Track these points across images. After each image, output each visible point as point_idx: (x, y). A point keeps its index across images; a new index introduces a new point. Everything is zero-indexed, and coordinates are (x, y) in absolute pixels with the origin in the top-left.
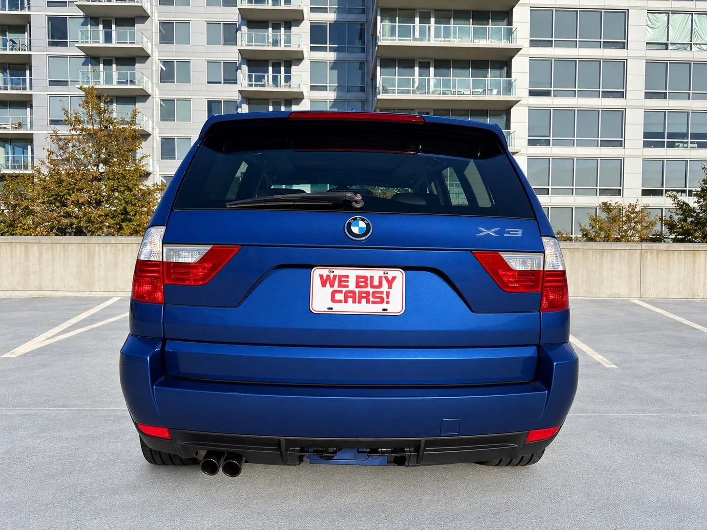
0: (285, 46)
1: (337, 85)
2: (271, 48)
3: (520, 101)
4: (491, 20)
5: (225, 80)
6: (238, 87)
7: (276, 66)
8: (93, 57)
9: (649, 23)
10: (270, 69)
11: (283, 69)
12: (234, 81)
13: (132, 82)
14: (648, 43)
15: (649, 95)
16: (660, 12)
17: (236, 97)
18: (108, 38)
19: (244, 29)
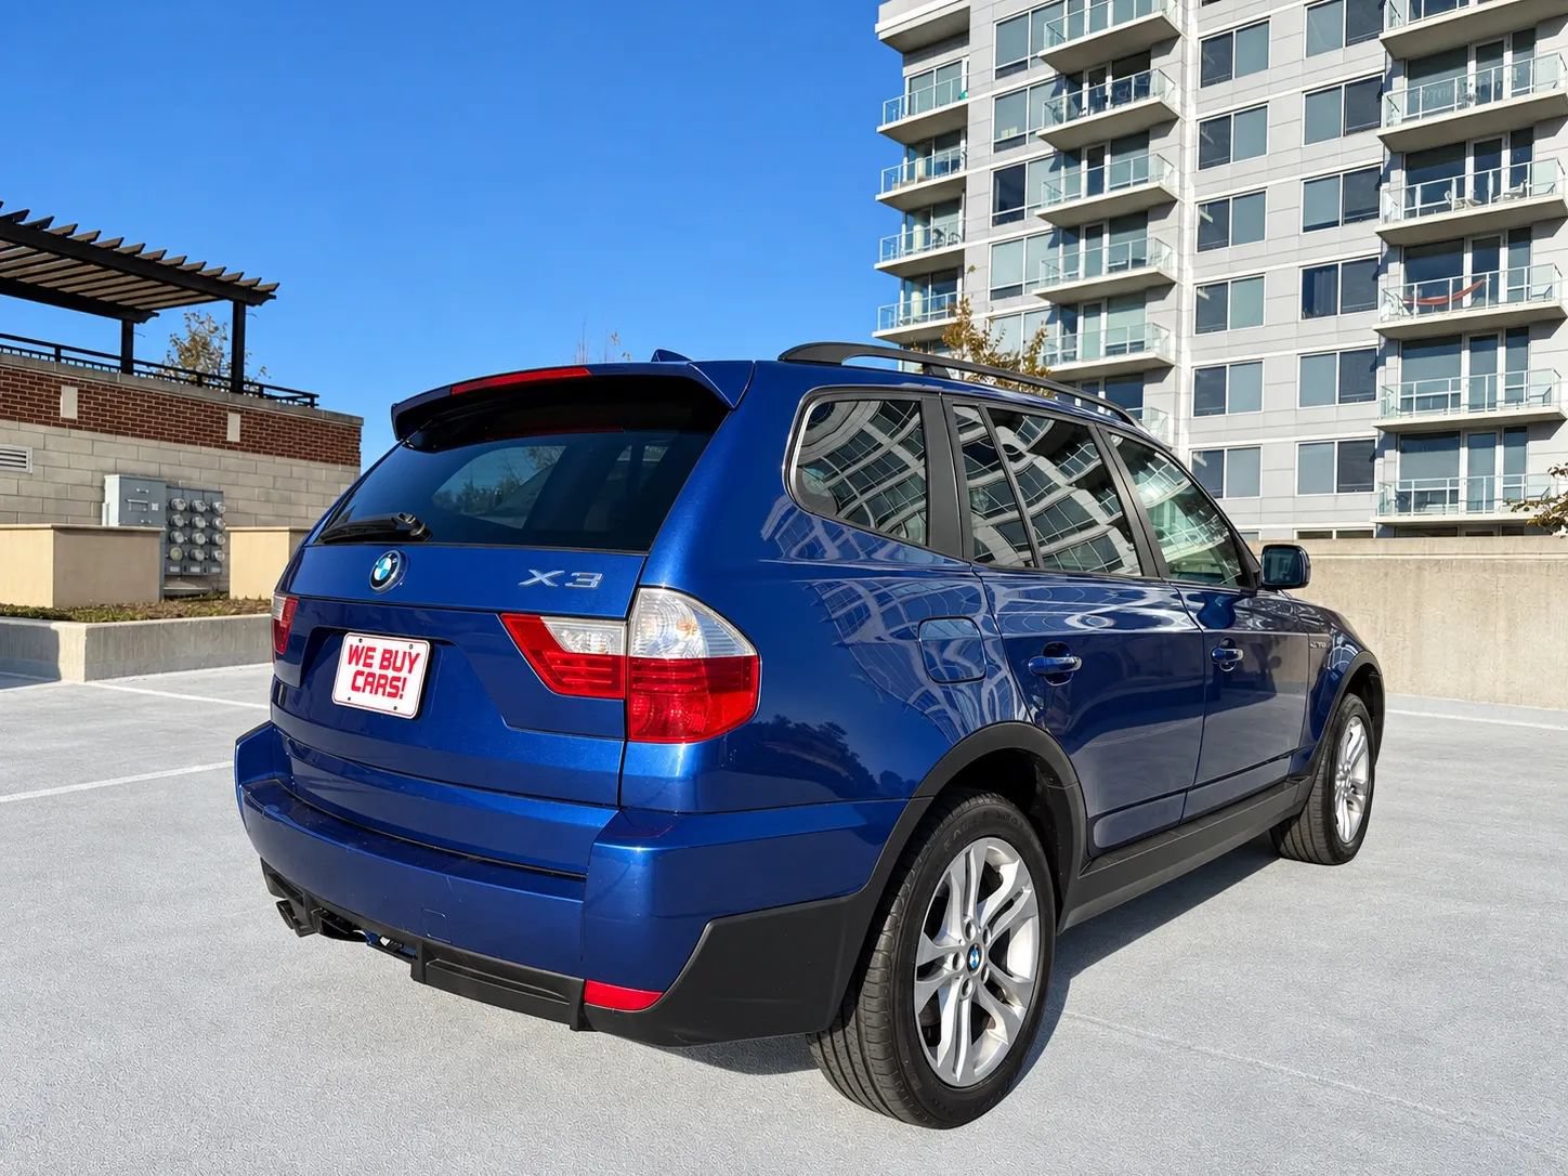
0: (1514, 95)
2: (1474, 109)
5: (1346, 214)
6: (1380, 225)
7: (1487, 153)
8: (1068, 229)
10: (1470, 162)
11: (1506, 155)
12: (1372, 212)
13: (1138, 263)
17: (1374, 247)
18: (1095, 185)
19: (1401, 83)
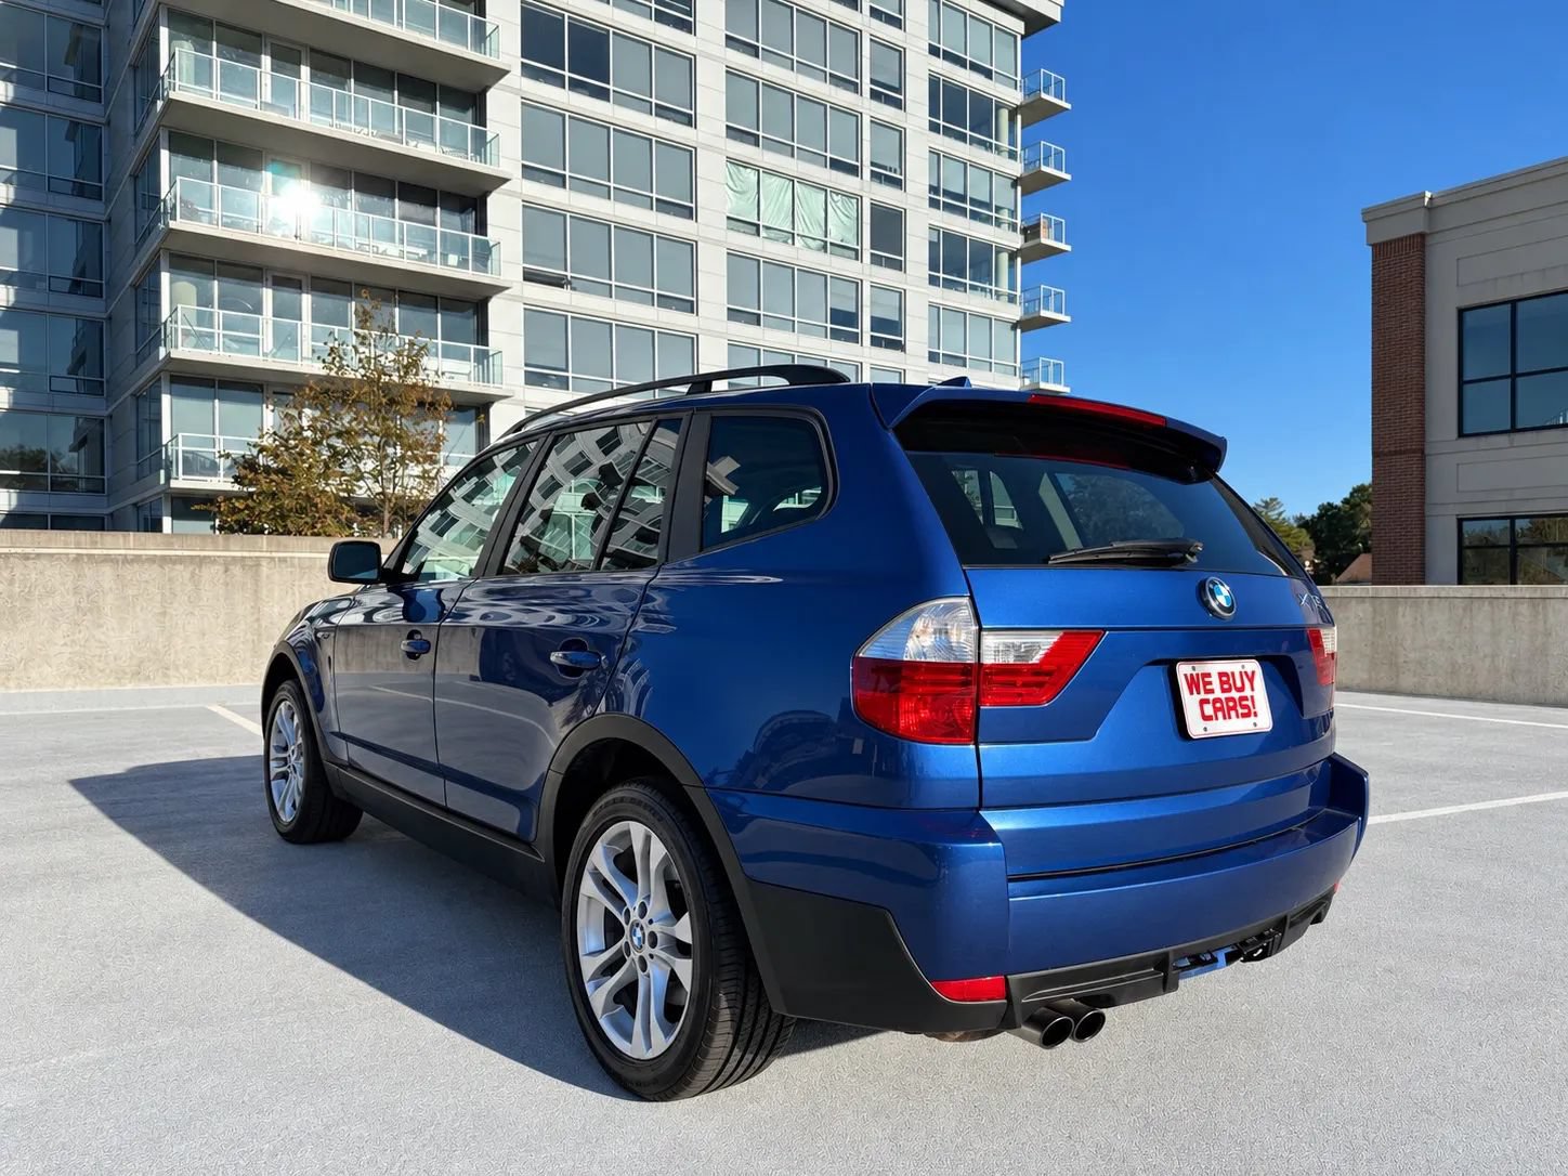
1: (16, 169)
3: (507, 288)
4: (441, 103)
9: (731, 183)
14: (728, 218)
15: (733, 314)
16: (746, 165)
